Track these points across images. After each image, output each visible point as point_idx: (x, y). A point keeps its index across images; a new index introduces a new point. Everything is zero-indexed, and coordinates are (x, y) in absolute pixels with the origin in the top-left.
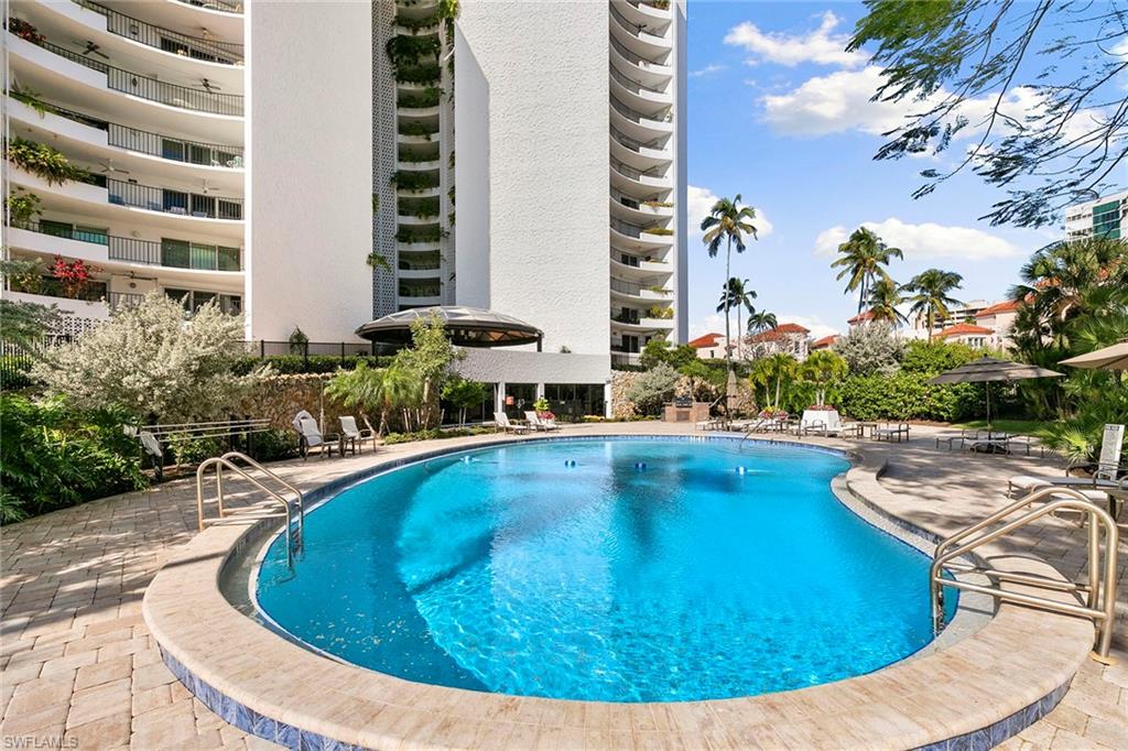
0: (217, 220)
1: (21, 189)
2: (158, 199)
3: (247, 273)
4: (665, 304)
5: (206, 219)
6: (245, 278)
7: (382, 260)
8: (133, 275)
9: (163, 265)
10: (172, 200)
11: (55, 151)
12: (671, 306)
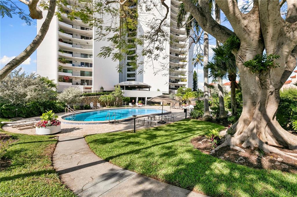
0: (89, 68)
1: (60, 66)
2: (80, 64)
3: (93, 77)
4: (185, 78)
5: (87, 68)
6: (93, 78)
7: (121, 71)
8: (76, 78)
9: (81, 76)
10: (82, 64)
11: (64, 59)
12: (186, 79)
